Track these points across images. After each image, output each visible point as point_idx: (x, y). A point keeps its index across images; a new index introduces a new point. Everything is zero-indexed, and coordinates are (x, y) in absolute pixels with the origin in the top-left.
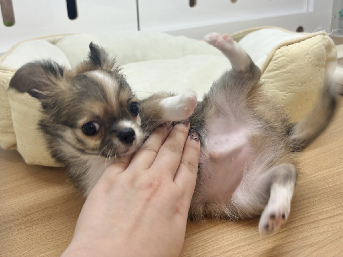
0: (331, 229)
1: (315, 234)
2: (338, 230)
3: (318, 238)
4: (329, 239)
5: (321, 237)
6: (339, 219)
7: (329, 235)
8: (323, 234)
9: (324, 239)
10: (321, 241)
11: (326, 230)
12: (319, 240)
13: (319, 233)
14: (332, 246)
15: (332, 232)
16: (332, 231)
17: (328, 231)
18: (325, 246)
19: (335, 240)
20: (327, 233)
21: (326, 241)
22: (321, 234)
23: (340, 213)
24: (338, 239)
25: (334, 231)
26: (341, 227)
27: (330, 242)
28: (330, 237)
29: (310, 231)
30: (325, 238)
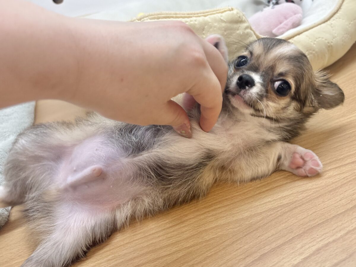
0: (314, 186)
1: (295, 193)
2: (322, 188)
3: (297, 197)
4: (308, 197)
5: (301, 196)
6: (327, 175)
7: (310, 193)
8: (304, 193)
9: (303, 199)
10: (299, 201)
11: (309, 188)
12: (297, 199)
13: (301, 192)
14: (308, 206)
15: (313, 190)
16: (315, 188)
17: (310, 189)
18: (300, 206)
19: (313, 199)
20: (308, 191)
21: (304, 200)
22: (302, 193)
23: (331, 168)
24: (317, 198)
25: (317, 189)
26: (326, 184)
27: (308, 201)
28: (309, 195)
29: (291, 190)
30: (304, 197)
